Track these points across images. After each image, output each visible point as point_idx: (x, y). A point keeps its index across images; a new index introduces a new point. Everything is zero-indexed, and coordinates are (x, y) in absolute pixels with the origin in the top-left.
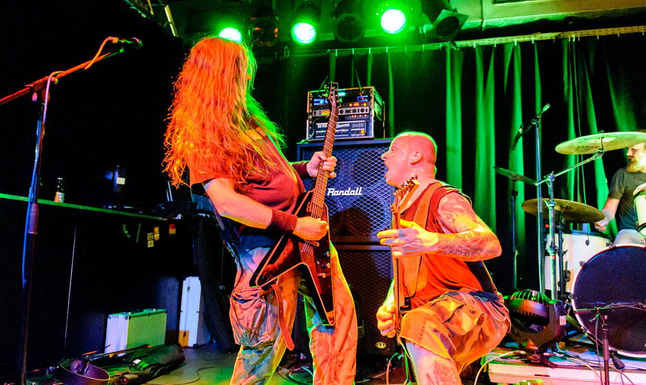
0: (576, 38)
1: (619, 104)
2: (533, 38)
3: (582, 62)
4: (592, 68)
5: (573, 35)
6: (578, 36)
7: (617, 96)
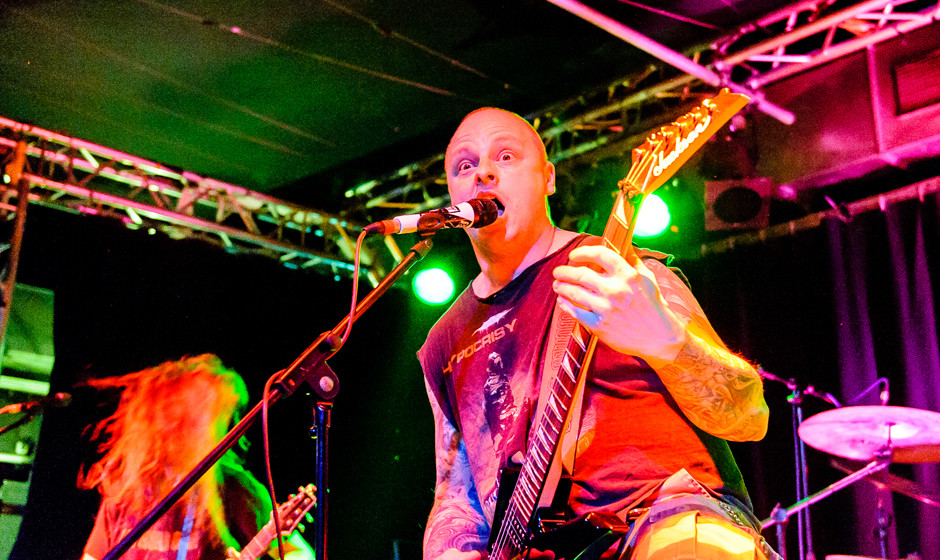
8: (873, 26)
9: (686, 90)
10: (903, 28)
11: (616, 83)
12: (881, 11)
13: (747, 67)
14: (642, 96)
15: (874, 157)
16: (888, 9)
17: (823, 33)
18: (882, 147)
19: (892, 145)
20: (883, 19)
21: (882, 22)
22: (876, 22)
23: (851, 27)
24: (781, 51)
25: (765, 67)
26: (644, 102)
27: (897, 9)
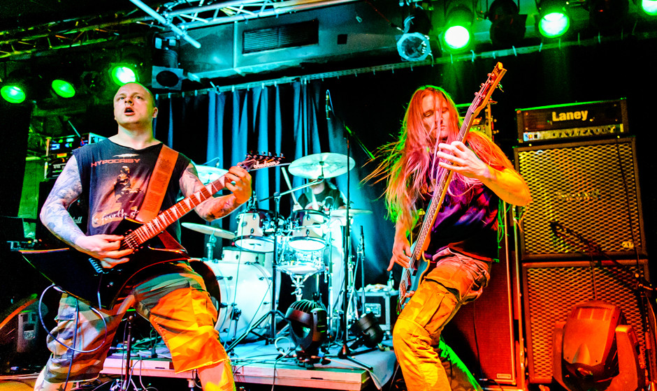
0: (307, 81)
1: (335, 136)
2: (276, 82)
3: (311, 101)
4: (318, 107)
5: (305, 79)
6: (309, 79)
7: (335, 129)
8: (235, 13)
9: (152, 23)
10: (247, 17)
11: (119, 12)
12: (238, 7)
13: (181, 19)
14: (129, 21)
15: (231, 69)
16: (242, 7)
17: (214, 11)
18: (235, 65)
19: (240, 65)
20: (240, 10)
21: (239, 12)
22: (236, 12)
23: (225, 11)
24: (196, 15)
25: (188, 20)
26: (130, 24)
27: (245, 8)
